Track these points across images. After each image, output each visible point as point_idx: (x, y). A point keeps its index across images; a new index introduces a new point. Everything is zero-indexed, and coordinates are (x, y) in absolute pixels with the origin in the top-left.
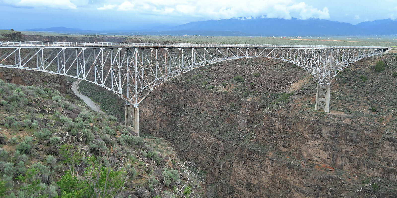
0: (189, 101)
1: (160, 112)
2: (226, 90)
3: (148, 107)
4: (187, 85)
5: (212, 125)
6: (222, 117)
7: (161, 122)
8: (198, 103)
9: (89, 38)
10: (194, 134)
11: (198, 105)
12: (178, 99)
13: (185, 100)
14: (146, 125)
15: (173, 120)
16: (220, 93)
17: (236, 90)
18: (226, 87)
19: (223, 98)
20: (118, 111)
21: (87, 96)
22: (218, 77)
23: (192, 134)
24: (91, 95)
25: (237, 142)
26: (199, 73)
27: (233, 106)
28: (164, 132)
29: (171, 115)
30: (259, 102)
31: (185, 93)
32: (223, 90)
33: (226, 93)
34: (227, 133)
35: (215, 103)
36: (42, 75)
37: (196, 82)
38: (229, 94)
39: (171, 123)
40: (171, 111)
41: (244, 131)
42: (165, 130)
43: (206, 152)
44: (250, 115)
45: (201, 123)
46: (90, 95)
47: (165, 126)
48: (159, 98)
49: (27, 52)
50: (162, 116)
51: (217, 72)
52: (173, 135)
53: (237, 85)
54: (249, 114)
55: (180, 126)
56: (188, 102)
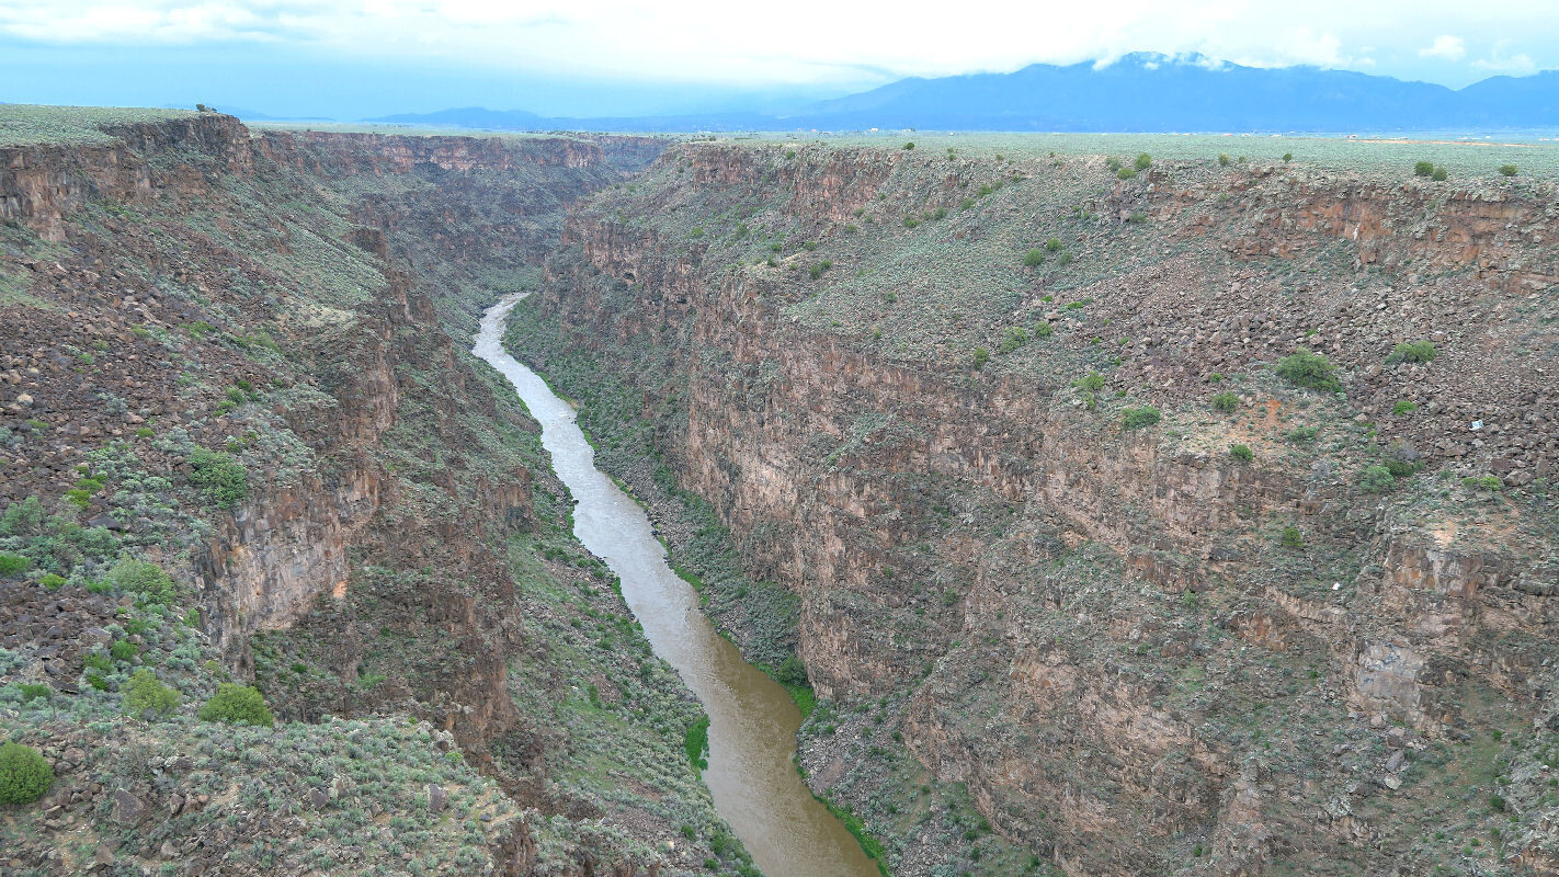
0: (987, 458)
1: (838, 511)
2: (1238, 438)
3: (775, 462)
4: (977, 375)
5: (1157, 642)
6: (1213, 598)
7: (840, 557)
8: (1050, 490)
9: (548, 141)
10: (1039, 672)
11: (1046, 497)
12: (928, 444)
13: (964, 454)
14: (764, 542)
15: (901, 552)
16: (1207, 460)
17: (1300, 438)
18: (1234, 422)
19: (1224, 489)
20: (642, 447)
21: (532, 366)
22: (1150, 344)
23: (1023, 669)
24: (546, 365)
25: (1356, 804)
26: (1037, 316)
27: (1291, 542)
28: (860, 613)
29: (895, 526)
30: (1516, 554)
31: (963, 419)
32: (1223, 437)
33: (1241, 456)
34: (1261, 706)
35: (1172, 516)
36: (282, 323)
37: (1023, 364)
38: (1256, 466)
39: (896, 569)
40: (892, 508)
41: (1398, 731)
42: (862, 602)
43: (1116, 791)
44: (1446, 633)
45: (1081, 616)
46: (540, 363)
47: (861, 578)
48: (829, 427)
49: (235, 207)
50: (847, 527)
51: (1133, 311)
52: (904, 630)
53: (1304, 406)
54: (1443, 628)
55: (941, 589)
56: (982, 461)
